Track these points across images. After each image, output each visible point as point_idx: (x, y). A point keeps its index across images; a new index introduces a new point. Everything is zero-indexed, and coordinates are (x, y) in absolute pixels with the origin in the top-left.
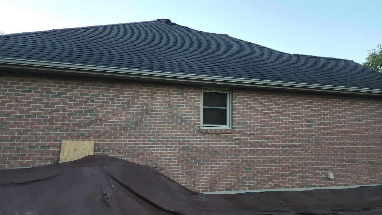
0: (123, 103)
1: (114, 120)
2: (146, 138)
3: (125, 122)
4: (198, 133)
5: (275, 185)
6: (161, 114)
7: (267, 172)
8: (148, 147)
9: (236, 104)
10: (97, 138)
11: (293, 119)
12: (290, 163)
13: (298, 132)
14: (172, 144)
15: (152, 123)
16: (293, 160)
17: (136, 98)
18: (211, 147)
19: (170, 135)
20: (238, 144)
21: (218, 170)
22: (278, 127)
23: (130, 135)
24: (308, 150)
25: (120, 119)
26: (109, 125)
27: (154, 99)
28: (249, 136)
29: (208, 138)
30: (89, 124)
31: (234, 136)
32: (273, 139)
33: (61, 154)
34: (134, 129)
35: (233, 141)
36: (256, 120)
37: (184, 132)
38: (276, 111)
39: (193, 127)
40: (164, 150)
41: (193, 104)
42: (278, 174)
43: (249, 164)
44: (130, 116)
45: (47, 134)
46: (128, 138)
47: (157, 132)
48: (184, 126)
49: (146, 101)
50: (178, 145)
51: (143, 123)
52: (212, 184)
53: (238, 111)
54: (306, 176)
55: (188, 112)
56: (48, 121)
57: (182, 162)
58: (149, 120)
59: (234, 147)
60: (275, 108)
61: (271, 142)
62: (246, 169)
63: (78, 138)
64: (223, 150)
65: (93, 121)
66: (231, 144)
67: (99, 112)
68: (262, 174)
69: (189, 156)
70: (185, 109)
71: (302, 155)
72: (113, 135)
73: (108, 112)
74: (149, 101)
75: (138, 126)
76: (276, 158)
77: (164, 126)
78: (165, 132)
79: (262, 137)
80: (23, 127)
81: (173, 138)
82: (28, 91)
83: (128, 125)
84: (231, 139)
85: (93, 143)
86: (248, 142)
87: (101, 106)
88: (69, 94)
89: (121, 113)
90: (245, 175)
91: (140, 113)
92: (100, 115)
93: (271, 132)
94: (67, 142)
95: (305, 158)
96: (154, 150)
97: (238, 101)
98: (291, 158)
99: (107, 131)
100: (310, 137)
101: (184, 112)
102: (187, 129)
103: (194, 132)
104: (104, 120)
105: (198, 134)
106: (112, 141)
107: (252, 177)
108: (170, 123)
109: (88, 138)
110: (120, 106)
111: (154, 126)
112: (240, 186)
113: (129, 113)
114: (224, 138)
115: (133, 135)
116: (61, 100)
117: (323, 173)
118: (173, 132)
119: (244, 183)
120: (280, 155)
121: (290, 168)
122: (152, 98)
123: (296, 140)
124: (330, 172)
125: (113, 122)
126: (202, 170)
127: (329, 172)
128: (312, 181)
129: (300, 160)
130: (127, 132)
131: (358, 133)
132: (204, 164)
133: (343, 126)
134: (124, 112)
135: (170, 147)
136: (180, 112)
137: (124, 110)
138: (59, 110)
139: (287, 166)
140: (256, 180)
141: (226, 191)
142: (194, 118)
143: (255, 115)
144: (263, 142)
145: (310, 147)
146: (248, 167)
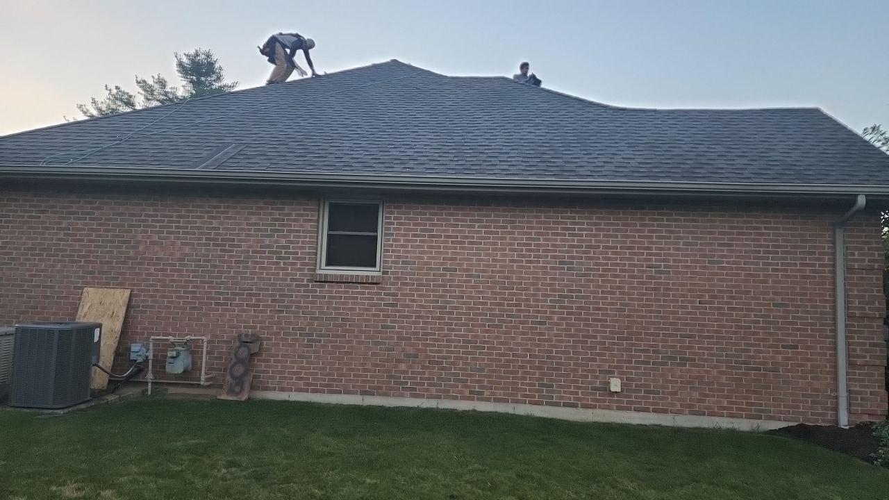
0: (177, 227)
1: (162, 256)
2: (214, 288)
3: (179, 260)
4: (309, 281)
5: (471, 392)
6: (240, 246)
7: (453, 363)
8: (217, 304)
9: (392, 226)
10: (135, 285)
11: (523, 256)
12: (511, 350)
13: (533, 284)
14: (260, 301)
15: (224, 262)
16: (519, 344)
17: (199, 217)
18: (335, 309)
19: (255, 284)
20: (392, 305)
21: (346, 353)
22: (483, 271)
23: (186, 281)
24: (557, 324)
25: (172, 254)
26: (155, 264)
27: (230, 218)
28: (417, 290)
29: (330, 292)
30: (124, 263)
31: (383, 289)
32: (472, 298)
33: (80, 309)
34: (194, 271)
35: (382, 299)
36: (433, 258)
37: (281, 280)
38: (482, 238)
39: (300, 270)
40: (244, 311)
41: (301, 226)
42: (482, 370)
43: (413, 345)
44: (187, 250)
45: (66, 277)
46: (183, 287)
47: (233, 278)
48: (283, 269)
49: (215, 223)
50: (269, 303)
51: (209, 261)
52: (334, 380)
53: (394, 240)
54: (552, 380)
55: (292, 242)
56: (68, 256)
57: (277, 334)
58: (219, 256)
59: (381, 310)
60: (478, 232)
61: (465, 303)
62: (407, 356)
63: (107, 285)
64: (359, 315)
65: (130, 258)
66: (375, 305)
67: (138, 242)
68: (443, 369)
69: (290, 323)
70: (285, 236)
71: (543, 334)
72: (159, 281)
73: (154, 243)
74: (221, 223)
75: (200, 266)
76: (477, 336)
77: (244, 268)
78: (246, 278)
79: (447, 291)
80: (36, 265)
81: (261, 289)
82: (43, 212)
83: (185, 265)
84: (377, 294)
85: (127, 293)
86: (413, 301)
87: (143, 232)
88: (97, 213)
89: (173, 244)
90: (403, 367)
91: (205, 245)
92: (141, 248)
93: (466, 281)
94: (91, 290)
95: (549, 340)
96: (227, 310)
97: (395, 218)
98: (513, 338)
99: (151, 275)
100: (566, 297)
101: (283, 242)
102: (288, 274)
103: (303, 280)
104: (146, 255)
105: (310, 284)
106: (157, 291)
107: (418, 373)
108: (257, 263)
109: (121, 285)
110: (172, 233)
111: (228, 267)
112: (392, 389)
113: (186, 244)
114: (363, 293)
115: (192, 282)
116: (86, 224)
117: (597, 377)
118: (261, 279)
119: (401, 383)
120: (487, 331)
121: (509, 361)
122: (226, 218)
123: (528, 300)
124: (617, 377)
125: (161, 259)
126: (314, 352)
127: (613, 377)
128: (565, 392)
129: (538, 345)
130: (182, 276)
131: (708, 291)
132: (320, 341)
133: (661, 272)
134: (179, 242)
135: (254, 306)
136: (277, 242)
137: (179, 238)
138: (82, 240)
139: (503, 355)
140: (428, 379)
141: (361, 394)
142: (302, 253)
143: (433, 247)
144: (448, 302)
145: (563, 319)
146: (411, 351)
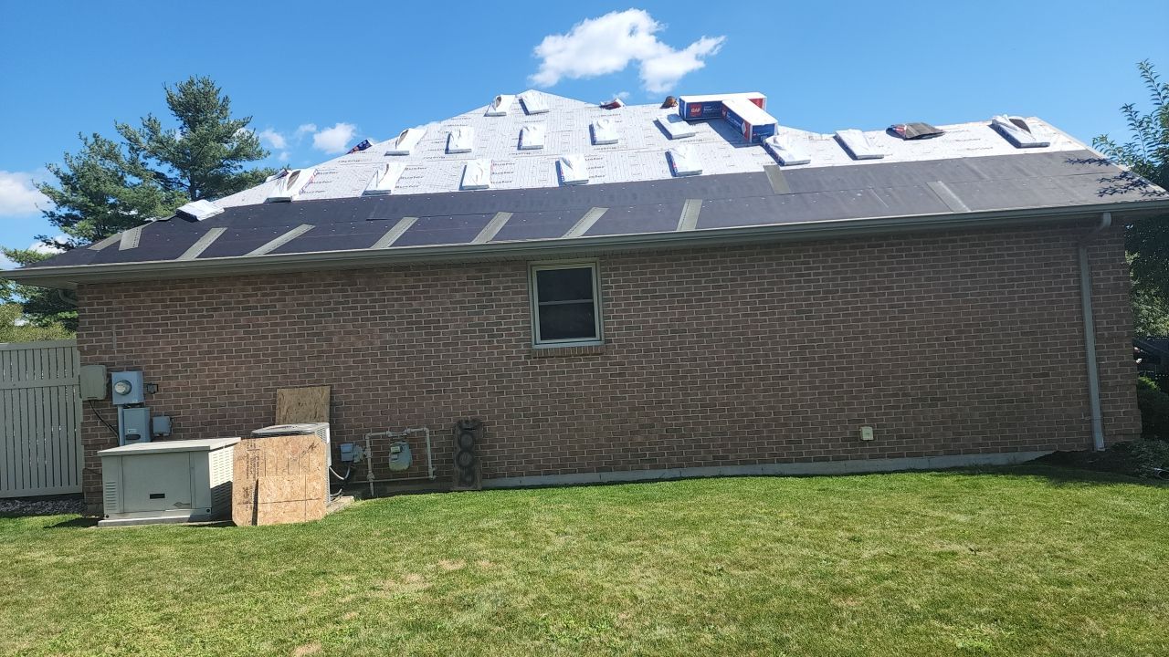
0: (372, 313)
1: (360, 346)
2: (423, 375)
3: (380, 348)
4: (528, 357)
5: (715, 458)
6: (447, 327)
7: (693, 429)
8: (428, 392)
10: (335, 380)
11: (757, 309)
12: (753, 409)
13: (770, 338)
14: (476, 384)
15: (431, 345)
16: (762, 403)
17: (396, 300)
18: (558, 384)
19: (469, 366)
20: (620, 375)
21: (576, 430)
22: (715, 329)
23: (391, 371)
24: (800, 377)
25: (371, 343)
26: (353, 356)
27: (431, 298)
28: (644, 356)
29: (552, 367)
30: (319, 357)
31: (609, 358)
32: (706, 359)
33: (277, 412)
34: (397, 359)
35: (608, 370)
36: (659, 321)
37: (497, 359)
38: (710, 294)
39: (515, 346)
40: (459, 396)
41: (512, 299)
42: (724, 433)
43: (647, 415)
44: (387, 336)
45: (253, 379)
46: (388, 378)
47: (443, 362)
48: (497, 348)
49: (415, 304)
50: (487, 385)
51: (414, 346)
52: (567, 459)
53: (614, 305)
54: (799, 436)
55: (503, 318)
56: (252, 356)
57: (499, 417)
58: (425, 340)
59: (610, 382)
60: (705, 288)
61: (698, 366)
62: (642, 426)
63: (302, 384)
64: (585, 388)
65: (323, 352)
66: (601, 376)
67: (332, 333)
68: (683, 436)
69: (513, 404)
70: (494, 313)
71: (786, 389)
72: (361, 373)
73: (349, 333)
74: (422, 304)
75: (404, 353)
76: (715, 399)
77: (454, 350)
78: (458, 362)
79: (678, 354)
80: (216, 370)
81: (476, 372)
82: (215, 310)
83: (387, 354)
84: (602, 364)
85: (327, 390)
86: (643, 368)
87: (334, 321)
88: (278, 305)
89: (371, 331)
90: (639, 439)
91: (407, 329)
92: (335, 339)
93: (697, 342)
94: (285, 391)
95: (793, 395)
96: (441, 398)
97: (613, 282)
98: (755, 397)
99: (350, 368)
100: (806, 347)
101: (493, 318)
102: (503, 353)
103: (520, 357)
104: (342, 347)
105: (529, 360)
106: (360, 385)
107: (656, 443)
108: (468, 343)
109: (318, 383)
110: (368, 320)
111: (436, 351)
112: (630, 462)
113: (386, 330)
114: (587, 365)
115: (398, 371)
116: (268, 319)
117: (846, 428)
118: (474, 360)
119: (638, 456)
120: (725, 393)
121: (752, 421)
122: (426, 298)
123: (767, 355)
124: (867, 425)
125: (359, 350)
126: (542, 432)
127: (864, 426)
128: (814, 447)
129: (781, 402)
130: (386, 366)
131: (954, 326)
132: (547, 420)
133: (905, 312)
134: (377, 329)
135: (470, 390)
136: (486, 319)
137: (376, 325)
138: (266, 337)
139: (746, 415)
140: (668, 448)
141: (597, 472)
142: (516, 329)
143: (657, 309)
144: (679, 366)
145: (806, 371)
146: (646, 421)
